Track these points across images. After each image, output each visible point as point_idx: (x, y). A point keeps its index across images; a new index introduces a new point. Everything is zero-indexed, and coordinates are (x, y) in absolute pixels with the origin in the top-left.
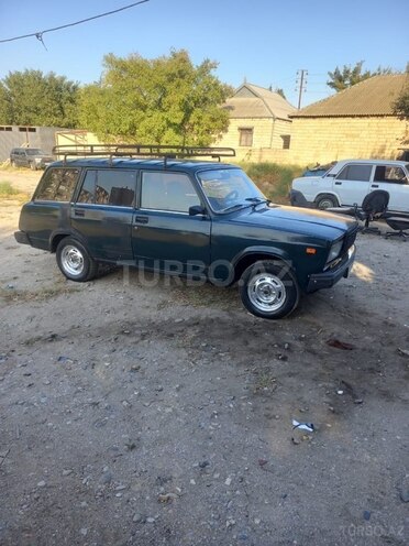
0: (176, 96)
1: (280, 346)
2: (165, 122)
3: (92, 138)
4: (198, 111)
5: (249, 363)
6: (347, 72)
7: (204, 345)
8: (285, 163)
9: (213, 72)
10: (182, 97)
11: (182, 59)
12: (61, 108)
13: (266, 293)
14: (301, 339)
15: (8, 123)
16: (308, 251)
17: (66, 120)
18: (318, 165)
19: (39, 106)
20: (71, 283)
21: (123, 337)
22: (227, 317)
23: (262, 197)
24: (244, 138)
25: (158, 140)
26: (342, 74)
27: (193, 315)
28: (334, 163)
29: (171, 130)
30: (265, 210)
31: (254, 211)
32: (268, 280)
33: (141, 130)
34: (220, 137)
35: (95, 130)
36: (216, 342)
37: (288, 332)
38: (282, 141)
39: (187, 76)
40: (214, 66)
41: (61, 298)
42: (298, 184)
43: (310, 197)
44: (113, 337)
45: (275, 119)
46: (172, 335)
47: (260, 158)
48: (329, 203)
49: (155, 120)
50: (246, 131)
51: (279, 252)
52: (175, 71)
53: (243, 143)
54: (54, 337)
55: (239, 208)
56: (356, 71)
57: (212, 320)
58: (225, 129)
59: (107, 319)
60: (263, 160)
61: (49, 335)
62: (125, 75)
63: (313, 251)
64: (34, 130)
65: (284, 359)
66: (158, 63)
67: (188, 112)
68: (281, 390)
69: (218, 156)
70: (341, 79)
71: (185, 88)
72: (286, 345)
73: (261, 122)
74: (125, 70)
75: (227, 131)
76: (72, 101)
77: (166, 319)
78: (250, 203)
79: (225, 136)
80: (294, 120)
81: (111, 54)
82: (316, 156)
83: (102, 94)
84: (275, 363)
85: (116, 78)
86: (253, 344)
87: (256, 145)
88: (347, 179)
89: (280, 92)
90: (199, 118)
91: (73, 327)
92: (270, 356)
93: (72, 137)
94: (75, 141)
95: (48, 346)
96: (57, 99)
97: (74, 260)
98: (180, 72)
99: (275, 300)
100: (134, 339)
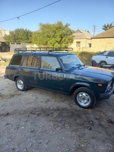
0: (59, 34)
1: (89, 122)
2: (55, 41)
3: (35, 46)
4: (64, 38)
5: (76, 130)
6: (108, 25)
7: (60, 120)
8: (90, 51)
9: (69, 27)
10: (60, 34)
11: (60, 23)
12: (28, 38)
13: (83, 99)
14: (97, 119)
15: (14, 42)
16: (99, 85)
17: (29, 41)
18: (100, 52)
19: (22, 38)
20: (20, 92)
21: (31, 115)
22: (69, 108)
23: (82, 64)
24: (78, 45)
25: (53, 46)
26: (106, 26)
27: (57, 106)
28: (105, 51)
29: (57, 43)
30: (83, 69)
31: (79, 69)
32: (84, 94)
33: (49, 43)
34: (71, 44)
35: (36, 43)
36: (64, 119)
37: (92, 115)
38: (89, 45)
39: (62, 28)
40: (69, 25)
41: (15, 98)
42: (94, 58)
43: (98, 62)
44: (28, 115)
45: (87, 39)
46: (48, 115)
47: (83, 50)
48: (104, 64)
49: (53, 40)
50: (78, 43)
51: (88, 85)
52: (58, 27)
53: (77, 46)
54: (8, 114)
55: (74, 68)
56: (111, 25)
57: (64, 108)
58: (72, 42)
59: (27, 107)
60: (83, 51)
61: (6, 113)
62: (45, 28)
63: (101, 85)
64: (20, 44)
65: (90, 129)
66: (54, 25)
67: (62, 38)
68: (89, 147)
69: (67, 50)
70: (106, 27)
71: (61, 31)
72: (91, 122)
73: (83, 40)
74: (44, 27)
75: (73, 43)
76: (31, 36)
77: (48, 107)
78: (78, 66)
79: (72, 44)
80: (92, 39)
81: (41, 23)
82: (99, 49)
83: (39, 34)
84: (87, 131)
85: (42, 29)
86: (78, 121)
87: (81, 46)
88: (109, 56)
89: (88, 32)
90: (65, 39)
91: (15, 110)
92: (85, 127)
93: (30, 45)
94: (31, 47)
95: (5, 118)
96: (27, 35)
97: (21, 84)
98: (59, 27)
99: (87, 102)
100: (35, 116)
